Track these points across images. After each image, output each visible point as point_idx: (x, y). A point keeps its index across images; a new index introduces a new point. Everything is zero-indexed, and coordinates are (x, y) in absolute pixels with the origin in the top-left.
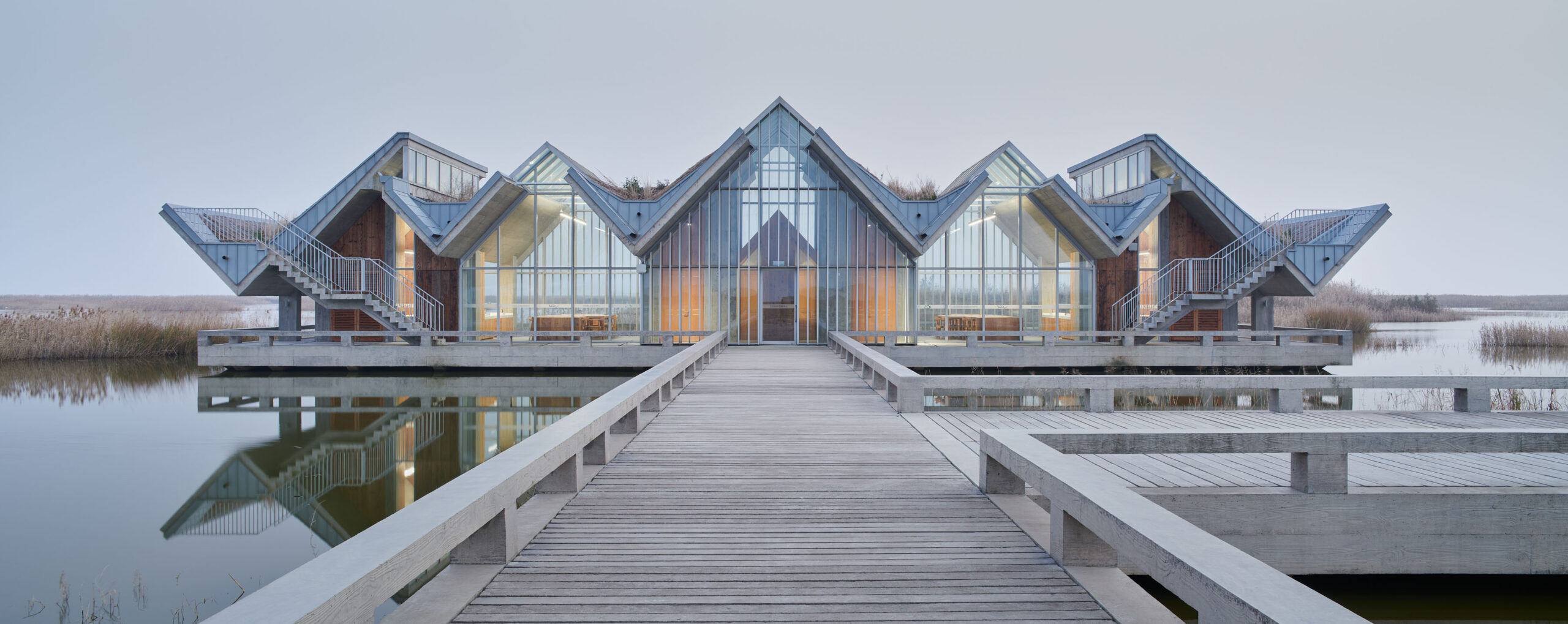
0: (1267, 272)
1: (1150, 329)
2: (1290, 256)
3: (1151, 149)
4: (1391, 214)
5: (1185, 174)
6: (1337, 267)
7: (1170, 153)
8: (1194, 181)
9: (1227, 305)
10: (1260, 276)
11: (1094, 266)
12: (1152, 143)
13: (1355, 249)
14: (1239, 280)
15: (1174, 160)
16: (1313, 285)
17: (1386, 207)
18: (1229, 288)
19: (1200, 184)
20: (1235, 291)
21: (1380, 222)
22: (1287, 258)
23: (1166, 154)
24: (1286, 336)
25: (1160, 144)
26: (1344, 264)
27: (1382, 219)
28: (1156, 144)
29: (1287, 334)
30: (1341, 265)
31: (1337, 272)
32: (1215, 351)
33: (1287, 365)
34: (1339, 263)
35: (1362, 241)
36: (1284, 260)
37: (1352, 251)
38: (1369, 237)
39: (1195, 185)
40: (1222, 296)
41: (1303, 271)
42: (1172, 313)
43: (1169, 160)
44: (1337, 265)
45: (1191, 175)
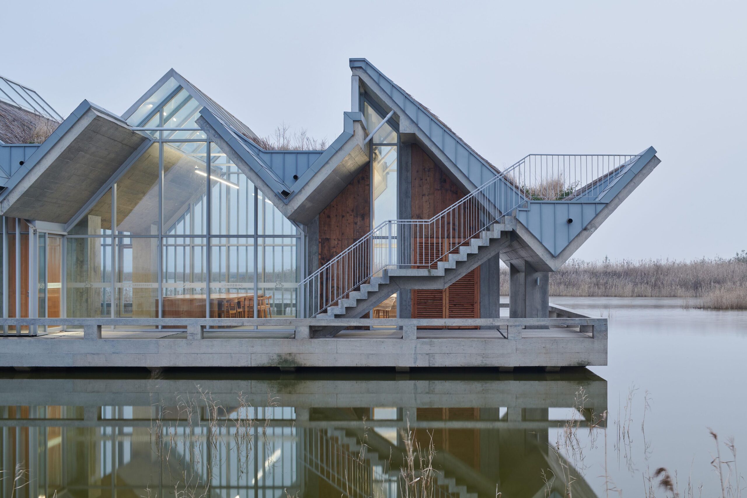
0: (490, 239)
1: (337, 316)
2: (522, 218)
3: (360, 79)
4: (659, 161)
5: (404, 112)
6: (585, 233)
7: (383, 84)
8: (415, 120)
9: (445, 283)
10: (481, 245)
11: (303, 233)
12: (361, 70)
13: (610, 207)
14: (452, 250)
15: (388, 92)
16: (553, 256)
17: (652, 151)
18: (438, 261)
19: (424, 123)
20: (447, 265)
21: (644, 171)
22: (517, 220)
23: (378, 84)
24: (516, 326)
25: (370, 71)
26: (596, 228)
27: (648, 167)
28: (366, 72)
29: (517, 324)
30: (592, 230)
31: (586, 238)
32: (419, 346)
33: (517, 365)
34: (589, 227)
35: (620, 196)
36: (514, 222)
37: (606, 211)
38: (630, 192)
39: (417, 125)
40: (429, 271)
41: (539, 238)
42: (366, 295)
43: (383, 92)
44: (585, 229)
45: (411, 111)
